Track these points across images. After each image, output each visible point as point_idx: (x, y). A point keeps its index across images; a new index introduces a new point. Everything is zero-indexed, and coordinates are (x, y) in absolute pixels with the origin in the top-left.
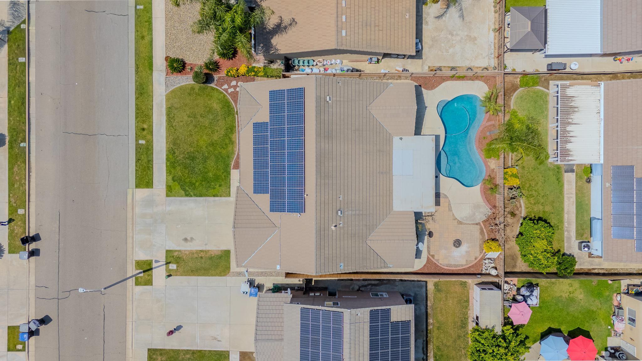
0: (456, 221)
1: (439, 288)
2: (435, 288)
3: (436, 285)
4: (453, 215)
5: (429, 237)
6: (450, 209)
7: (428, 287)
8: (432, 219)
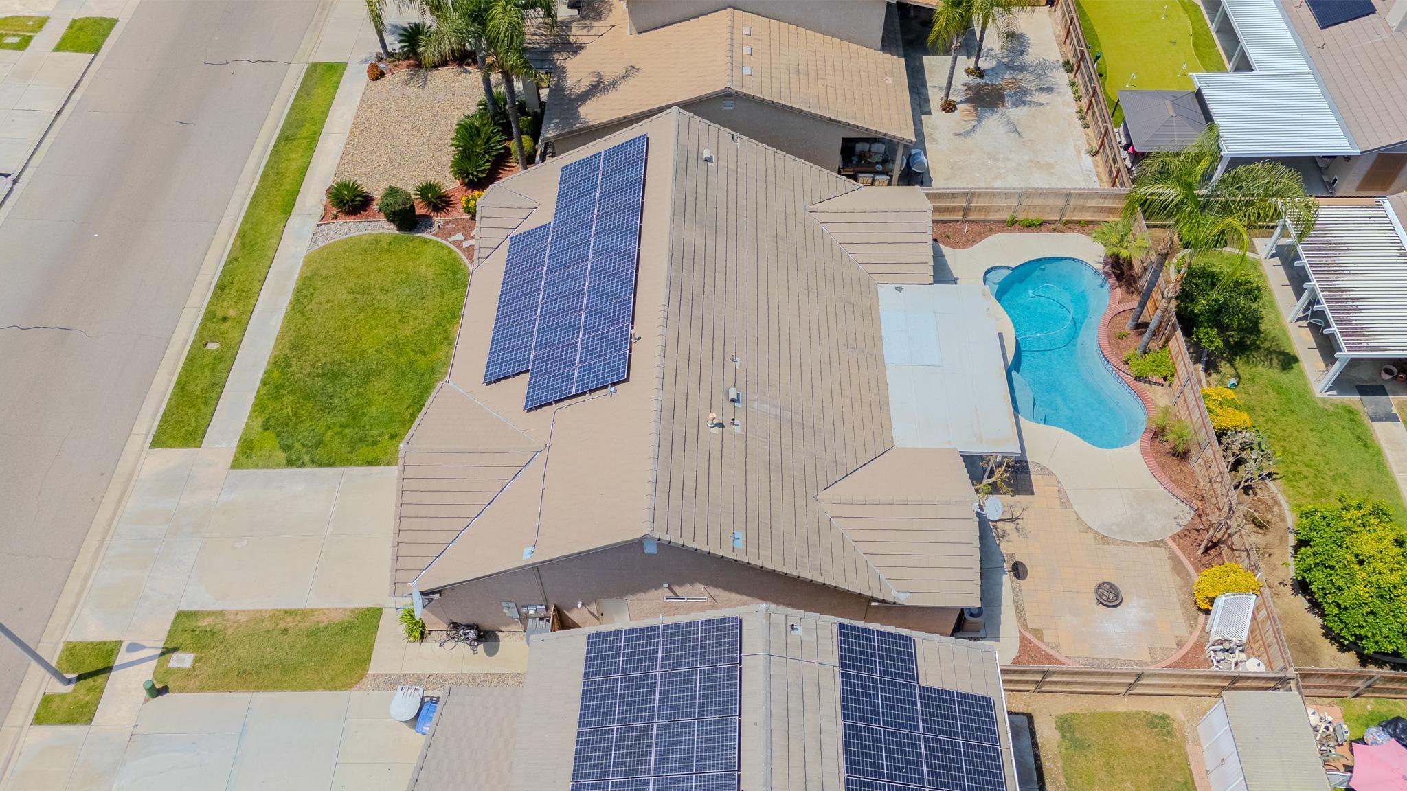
0: (1091, 535)
1: (1078, 735)
2: (1063, 736)
3: (1065, 725)
4: (1078, 518)
5: (1014, 578)
6: (1066, 504)
7: (1038, 735)
8: (1017, 528)
